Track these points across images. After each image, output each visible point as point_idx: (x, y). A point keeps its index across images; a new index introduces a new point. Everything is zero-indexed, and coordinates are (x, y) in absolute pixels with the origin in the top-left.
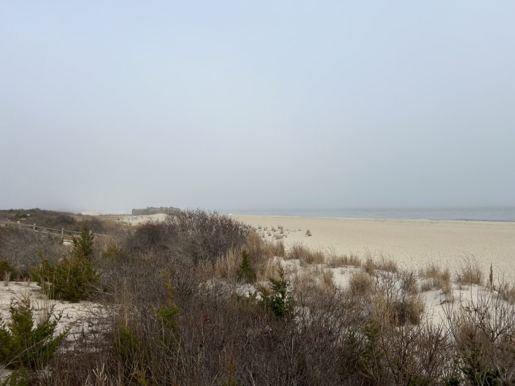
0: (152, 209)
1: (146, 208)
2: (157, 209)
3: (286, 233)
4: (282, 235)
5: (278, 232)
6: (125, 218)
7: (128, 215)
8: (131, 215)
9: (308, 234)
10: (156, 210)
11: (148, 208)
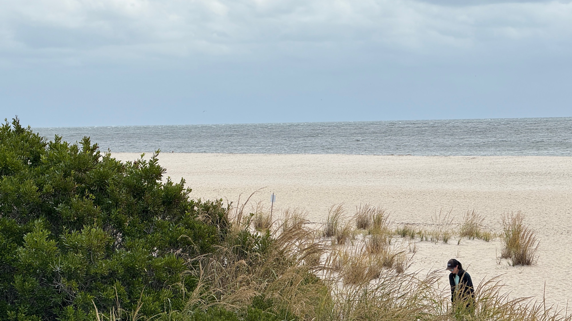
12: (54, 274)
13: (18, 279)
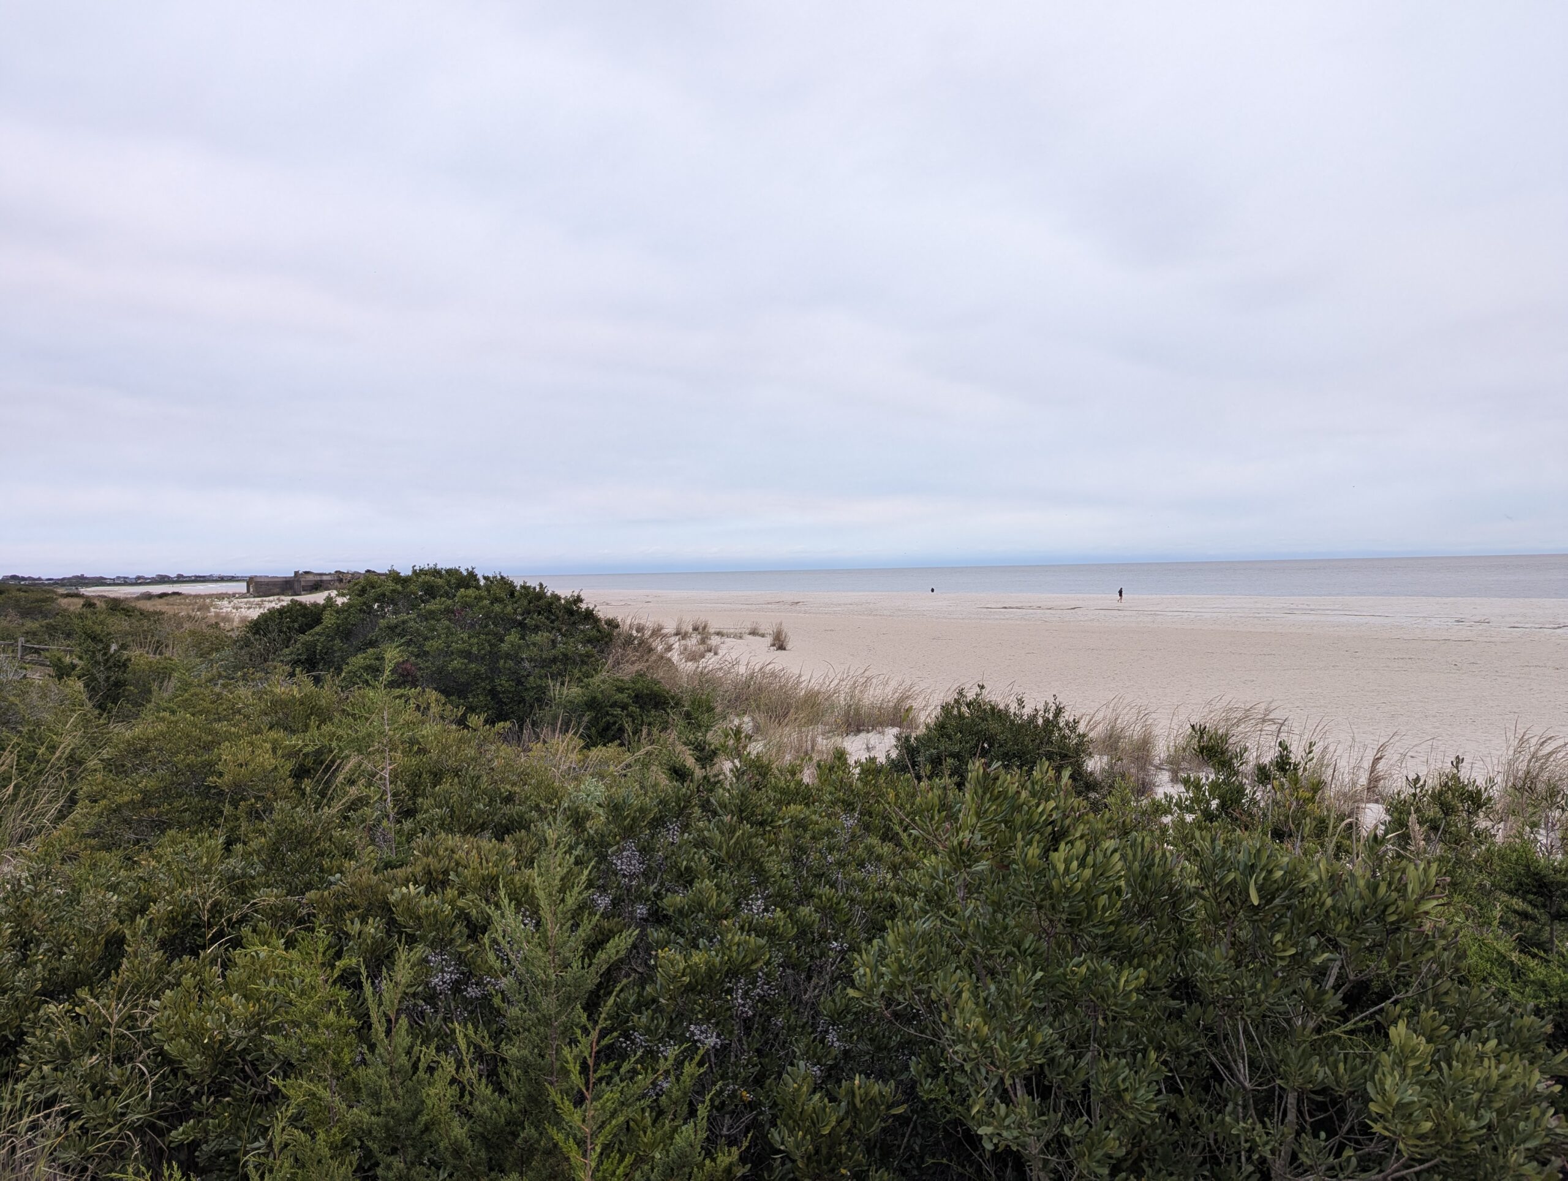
0: (310, 578)
1: (293, 575)
2: (325, 578)
3: (714, 641)
4: (702, 647)
5: (693, 642)
6: (225, 602)
7: (234, 595)
8: (243, 596)
9: (780, 644)
10: (321, 581)
11: (296, 573)
12: (522, 659)
13: (502, 662)
